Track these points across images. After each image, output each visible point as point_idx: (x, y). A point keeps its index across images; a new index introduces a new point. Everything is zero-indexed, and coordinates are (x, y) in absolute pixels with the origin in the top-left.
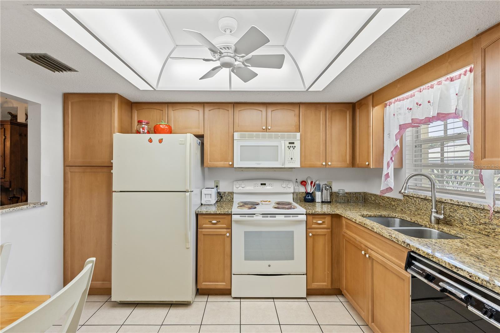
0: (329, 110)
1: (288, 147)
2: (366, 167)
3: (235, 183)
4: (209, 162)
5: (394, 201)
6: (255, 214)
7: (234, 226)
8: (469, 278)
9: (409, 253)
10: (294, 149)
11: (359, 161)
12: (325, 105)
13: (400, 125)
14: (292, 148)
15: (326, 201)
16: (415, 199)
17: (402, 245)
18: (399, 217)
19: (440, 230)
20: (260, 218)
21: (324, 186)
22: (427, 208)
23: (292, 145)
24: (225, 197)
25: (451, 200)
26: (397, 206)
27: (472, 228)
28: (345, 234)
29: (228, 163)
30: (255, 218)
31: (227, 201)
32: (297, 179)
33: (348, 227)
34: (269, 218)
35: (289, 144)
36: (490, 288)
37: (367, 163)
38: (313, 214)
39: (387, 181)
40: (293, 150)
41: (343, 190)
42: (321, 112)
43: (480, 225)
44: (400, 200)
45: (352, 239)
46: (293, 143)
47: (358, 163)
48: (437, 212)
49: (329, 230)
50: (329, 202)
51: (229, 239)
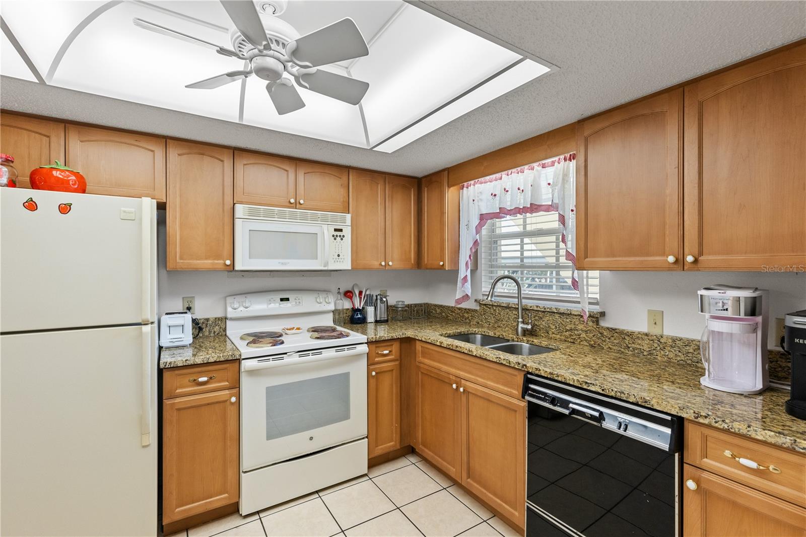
0: (389, 183)
1: (333, 236)
2: (441, 269)
3: (229, 300)
4: (178, 260)
5: (467, 313)
6: (286, 353)
7: (245, 381)
8: (601, 392)
9: (525, 376)
10: (342, 239)
11: (428, 261)
12: (384, 175)
13: (481, 215)
14: (338, 239)
15: (382, 319)
16: (494, 308)
17: (516, 367)
18: (480, 333)
19: (530, 342)
20: (296, 358)
21: (379, 297)
22: (509, 319)
23: (338, 233)
24: (207, 329)
25: (537, 306)
26: (472, 319)
27: (558, 336)
28: (422, 365)
29: (222, 262)
30: (287, 360)
31: (212, 335)
32: (339, 289)
33: (425, 354)
34: (311, 358)
35: (335, 231)
36: (624, 399)
37: (441, 263)
38: (378, 341)
39: (464, 288)
40: (340, 242)
41: (403, 302)
42: (379, 185)
43: (566, 332)
44: (475, 311)
45: (433, 370)
46: (341, 230)
47: (426, 262)
48: (523, 322)
49: (397, 363)
50: (386, 321)
51: (235, 408)
